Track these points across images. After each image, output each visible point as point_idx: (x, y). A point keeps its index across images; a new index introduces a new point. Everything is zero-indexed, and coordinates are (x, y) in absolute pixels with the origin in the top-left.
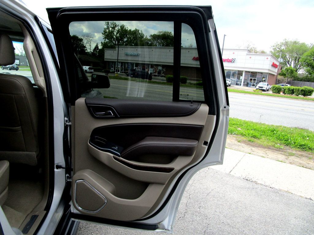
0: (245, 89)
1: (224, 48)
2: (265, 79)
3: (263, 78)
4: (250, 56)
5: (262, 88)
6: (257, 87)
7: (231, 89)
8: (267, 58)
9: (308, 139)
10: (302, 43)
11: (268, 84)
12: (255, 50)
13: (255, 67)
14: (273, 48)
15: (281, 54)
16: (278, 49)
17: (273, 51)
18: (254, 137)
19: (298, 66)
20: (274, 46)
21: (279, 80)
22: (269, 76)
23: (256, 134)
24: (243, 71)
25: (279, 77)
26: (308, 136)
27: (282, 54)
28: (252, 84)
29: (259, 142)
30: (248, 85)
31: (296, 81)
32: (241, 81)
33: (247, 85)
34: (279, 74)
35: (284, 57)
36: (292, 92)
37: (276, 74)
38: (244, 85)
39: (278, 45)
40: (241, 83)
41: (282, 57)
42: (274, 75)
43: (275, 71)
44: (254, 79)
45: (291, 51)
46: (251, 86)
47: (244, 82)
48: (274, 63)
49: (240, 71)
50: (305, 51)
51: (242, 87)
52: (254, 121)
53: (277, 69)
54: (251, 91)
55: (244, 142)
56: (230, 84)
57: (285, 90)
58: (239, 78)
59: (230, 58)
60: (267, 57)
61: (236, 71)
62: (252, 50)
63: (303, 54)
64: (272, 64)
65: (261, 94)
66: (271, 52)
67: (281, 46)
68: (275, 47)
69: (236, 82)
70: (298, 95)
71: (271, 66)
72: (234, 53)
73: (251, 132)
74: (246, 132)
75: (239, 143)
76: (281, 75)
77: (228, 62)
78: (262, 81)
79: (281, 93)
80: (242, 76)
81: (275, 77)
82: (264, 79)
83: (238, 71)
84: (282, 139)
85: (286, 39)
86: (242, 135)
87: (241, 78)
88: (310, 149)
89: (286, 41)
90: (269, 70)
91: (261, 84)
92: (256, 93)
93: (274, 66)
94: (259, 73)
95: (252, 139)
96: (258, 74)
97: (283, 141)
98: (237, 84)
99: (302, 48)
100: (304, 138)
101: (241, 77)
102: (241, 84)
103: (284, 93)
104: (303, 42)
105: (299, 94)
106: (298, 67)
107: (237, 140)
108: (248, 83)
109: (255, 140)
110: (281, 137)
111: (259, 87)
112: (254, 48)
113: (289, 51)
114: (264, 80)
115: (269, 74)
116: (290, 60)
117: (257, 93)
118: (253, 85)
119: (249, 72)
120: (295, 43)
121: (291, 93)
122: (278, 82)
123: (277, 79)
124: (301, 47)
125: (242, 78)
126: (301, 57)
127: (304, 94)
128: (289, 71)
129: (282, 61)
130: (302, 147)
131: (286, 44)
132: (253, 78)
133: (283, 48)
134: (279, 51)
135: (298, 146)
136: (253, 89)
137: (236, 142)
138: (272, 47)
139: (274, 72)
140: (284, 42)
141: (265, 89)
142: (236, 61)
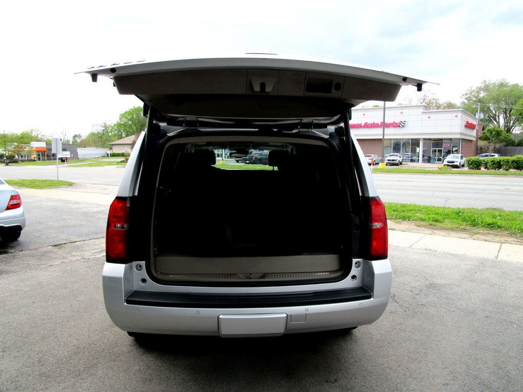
0: (426, 167)
1: (386, 107)
2: (457, 149)
3: (454, 147)
4: (428, 115)
5: (454, 162)
6: (445, 163)
7: (403, 168)
8: (456, 116)
9: (499, 218)
10: (513, 85)
11: (462, 157)
12: (436, 103)
13: (438, 131)
14: (466, 96)
15: (479, 107)
16: (474, 99)
17: (466, 101)
18: (436, 221)
19: (512, 122)
20: (466, 94)
21: (481, 148)
22: (464, 143)
23: (439, 217)
24: (419, 139)
25: (481, 143)
26: (500, 216)
27: (481, 106)
28: (437, 158)
29: (442, 225)
30: (431, 161)
31: (510, 148)
32: (419, 156)
33: (429, 160)
34: (481, 138)
35: (485, 110)
36: (498, 165)
37: (474, 139)
38: (424, 161)
39: (474, 91)
40: (419, 157)
41: (482, 111)
42: (471, 141)
43: (472, 134)
44: (438, 151)
45: (497, 100)
46: (435, 162)
47: (423, 156)
48: (468, 122)
49: (416, 139)
50: (520, 98)
51: (420, 165)
52: (436, 206)
53: (475, 131)
54: (435, 169)
55: (425, 226)
56: (401, 161)
57: (487, 163)
58: (414, 151)
59: (397, 121)
60: (456, 114)
61: (408, 139)
62: (432, 104)
63: (516, 102)
64: (464, 124)
65: (449, 172)
66: (463, 103)
67: (478, 92)
68: (468, 96)
69: (411, 157)
70: (508, 170)
71: (463, 128)
72: (402, 113)
73: (432, 216)
74: (427, 217)
75: (419, 228)
76: (482, 140)
77: (394, 127)
78: (453, 151)
79: (483, 169)
80: (419, 146)
81: (474, 143)
82: (455, 149)
83: (412, 139)
84: (468, 220)
85: (485, 81)
86: (422, 220)
87: (418, 151)
88: (499, 227)
89: (487, 83)
90: (461, 134)
91: (450, 158)
92: (442, 172)
93: (469, 126)
94: (445, 139)
95: (434, 223)
96: (444, 141)
97: (469, 222)
98: (412, 161)
99: (514, 93)
100: (494, 217)
101: (418, 149)
102: (418, 160)
103: (486, 168)
104: (515, 83)
105: (510, 168)
106: (511, 124)
107: (416, 225)
108: (430, 157)
109: (438, 223)
110: (467, 218)
111: (448, 162)
112: (434, 99)
113: (493, 99)
114: (456, 151)
115: (463, 139)
116: (497, 113)
117: (444, 172)
118: (439, 160)
119: (430, 139)
120: (502, 85)
121: (497, 168)
122: (480, 151)
123: (477, 147)
124: (512, 91)
125: (420, 150)
126: (513, 107)
127: (517, 166)
128: (494, 133)
129: (482, 116)
130: (491, 226)
131: (486, 88)
132: (437, 149)
133: (482, 95)
134: (475, 101)
135: (486, 226)
136: (438, 166)
137: (415, 227)
138: (463, 95)
139: (471, 136)
140: (483, 85)
141: (458, 164)
142: (406, 125)
